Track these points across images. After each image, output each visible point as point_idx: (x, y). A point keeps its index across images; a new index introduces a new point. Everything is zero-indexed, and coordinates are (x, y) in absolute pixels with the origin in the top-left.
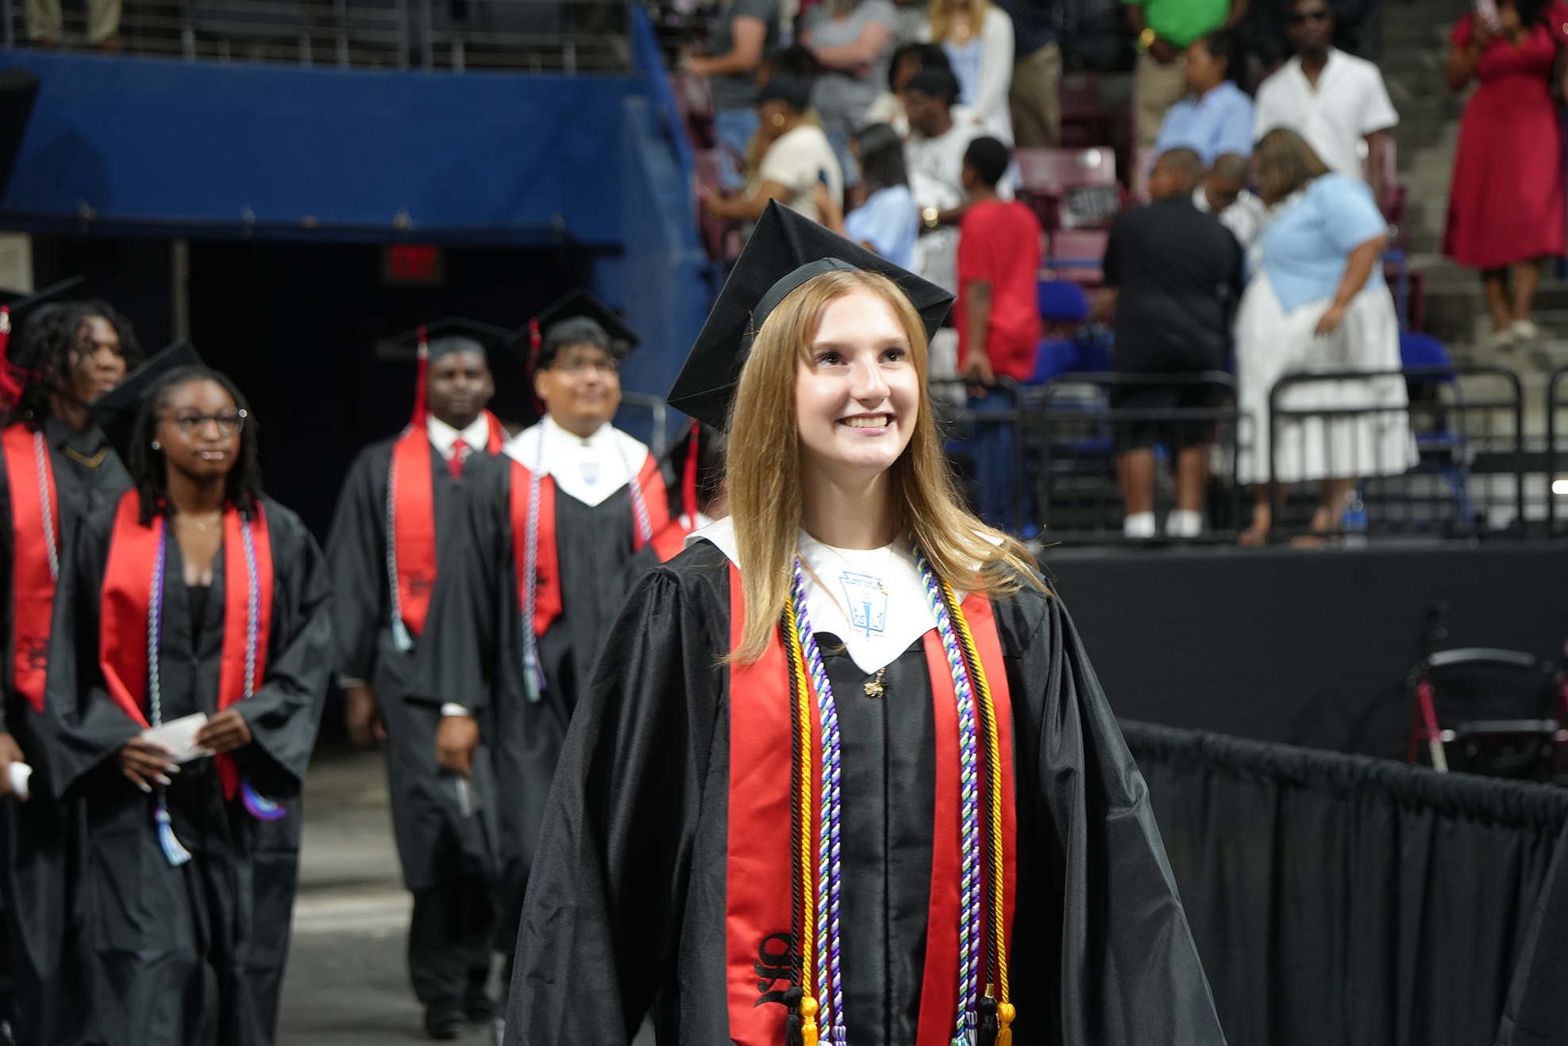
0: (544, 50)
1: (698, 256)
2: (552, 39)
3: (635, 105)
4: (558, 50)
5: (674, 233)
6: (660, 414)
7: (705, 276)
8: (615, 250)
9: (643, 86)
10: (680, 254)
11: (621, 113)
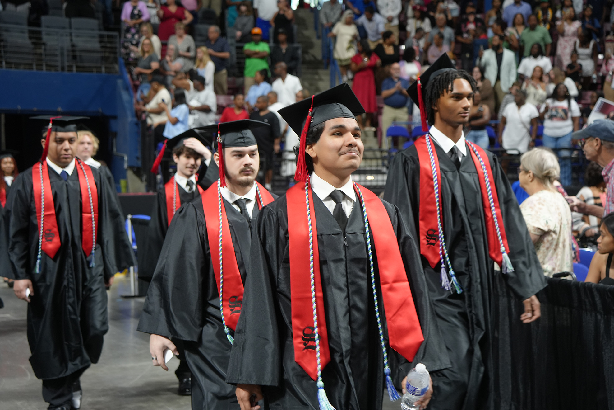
0: (97, 68)
1: (135, 119)
2: (98, 65)
3: (120, 82)
4: (100, 68)
5: (129, 113)
6: (126, 158)
7: (137, 124)
8: (115, 117)
9: (122, 77)
10: (130, 119)
11: (116, 83)
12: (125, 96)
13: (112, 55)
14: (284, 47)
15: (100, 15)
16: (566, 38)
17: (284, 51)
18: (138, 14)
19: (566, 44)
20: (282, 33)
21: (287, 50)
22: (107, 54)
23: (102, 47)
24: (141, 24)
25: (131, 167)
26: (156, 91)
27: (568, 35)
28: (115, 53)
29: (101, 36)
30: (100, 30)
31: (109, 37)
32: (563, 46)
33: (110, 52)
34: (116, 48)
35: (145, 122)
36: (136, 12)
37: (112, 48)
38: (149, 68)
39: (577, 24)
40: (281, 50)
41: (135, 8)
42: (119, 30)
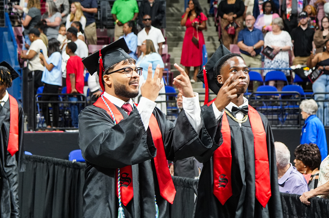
7: (19, 71)
9: (7, 30)
11: (3, 35)
12: (10, 45)
14: (151, 1)
17: (151, 5)
21: (154, 4)
40: (149, 4)
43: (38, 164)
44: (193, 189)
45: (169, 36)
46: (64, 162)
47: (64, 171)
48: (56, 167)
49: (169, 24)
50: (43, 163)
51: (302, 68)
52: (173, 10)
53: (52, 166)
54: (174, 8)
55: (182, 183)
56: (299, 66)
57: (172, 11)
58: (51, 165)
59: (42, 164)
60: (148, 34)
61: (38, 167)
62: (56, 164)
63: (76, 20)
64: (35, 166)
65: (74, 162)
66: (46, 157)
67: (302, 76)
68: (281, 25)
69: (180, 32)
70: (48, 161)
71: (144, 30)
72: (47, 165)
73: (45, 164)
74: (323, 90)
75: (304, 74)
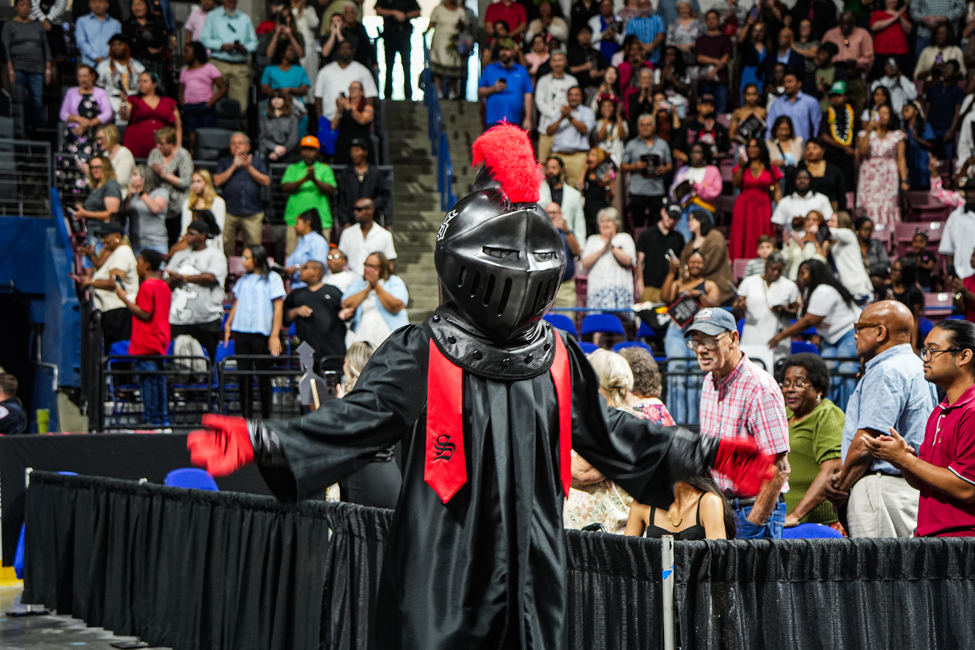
0: (8, 206)
1: (75, 300)
2: (13, 201)
3: (50, 231)
4: (16, 206)
5: (64, 290)
6: (56, 372)
7: (76, 308)
8: (41, 297)
9: (54, 223)
10: (66, 299)
11: (44, 234)
12: (59, 257)
13: (39, 183)
14: (361, 171)
15: (20, 108)
16: (873, 161)
17: (361, 178)
18: (91, 110)
19: (873, 170)
20: (357, 145)
21: (366, 176)
22: (29, 182)
23: (19, 168)
24: (95, 128)
25: (64, 388)
26: (112, 248)
27: (877, 157)
28: (45, 179)
29: (18, 149)
30: (17, 136)
31: (35, 149)
32: (867, 174)
33: (36, 178)
34: (46, 170)
35: (89, 304)
36: (88, 105)
37: (39, 170)
38: (102, 208)
39: (896, 137)
40: (357, 176)
41: (86, 97)
42: (53, 138)
43: (80, 491)
44: (326, 519)
45: (402, 240)
46: (125, 485)
47: (124, 502)
48: (112, 495)
49: (402, 217)
50: (88, 488)
51: (654, 309)
52: (414, 188)
53: (104, 494)
54: (415, 185)
55: (310, 511)
56: (647, 306)
57: (412, 190)
58: (102, 492)
59: (86, 492)
60: (365, 236)
61: (78, 499)
62: (112, 488)
63: (201, 205)
64: (73, 496)
65: (143, 484)
66: (94, 478)
67: (653, 324)
68: (618, 222)
69: (424, 234)
70: (96, 485)
71: (357, 227)
72: (96, 493)
73: (92, 491)
74: (681, 353)
75: (656, 320)
